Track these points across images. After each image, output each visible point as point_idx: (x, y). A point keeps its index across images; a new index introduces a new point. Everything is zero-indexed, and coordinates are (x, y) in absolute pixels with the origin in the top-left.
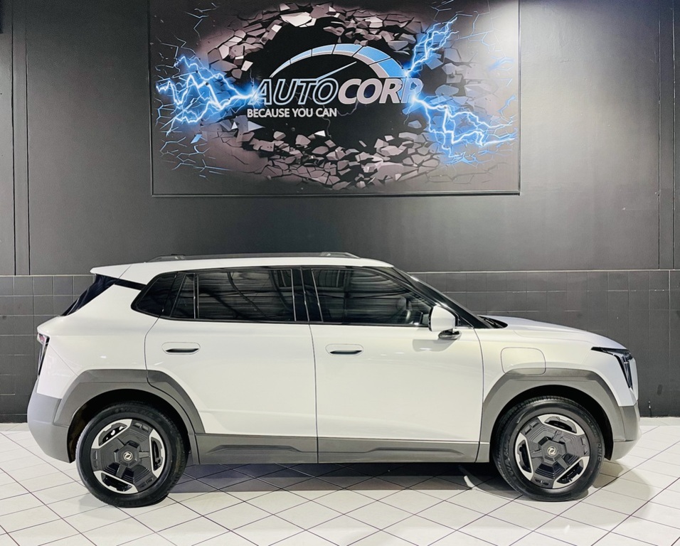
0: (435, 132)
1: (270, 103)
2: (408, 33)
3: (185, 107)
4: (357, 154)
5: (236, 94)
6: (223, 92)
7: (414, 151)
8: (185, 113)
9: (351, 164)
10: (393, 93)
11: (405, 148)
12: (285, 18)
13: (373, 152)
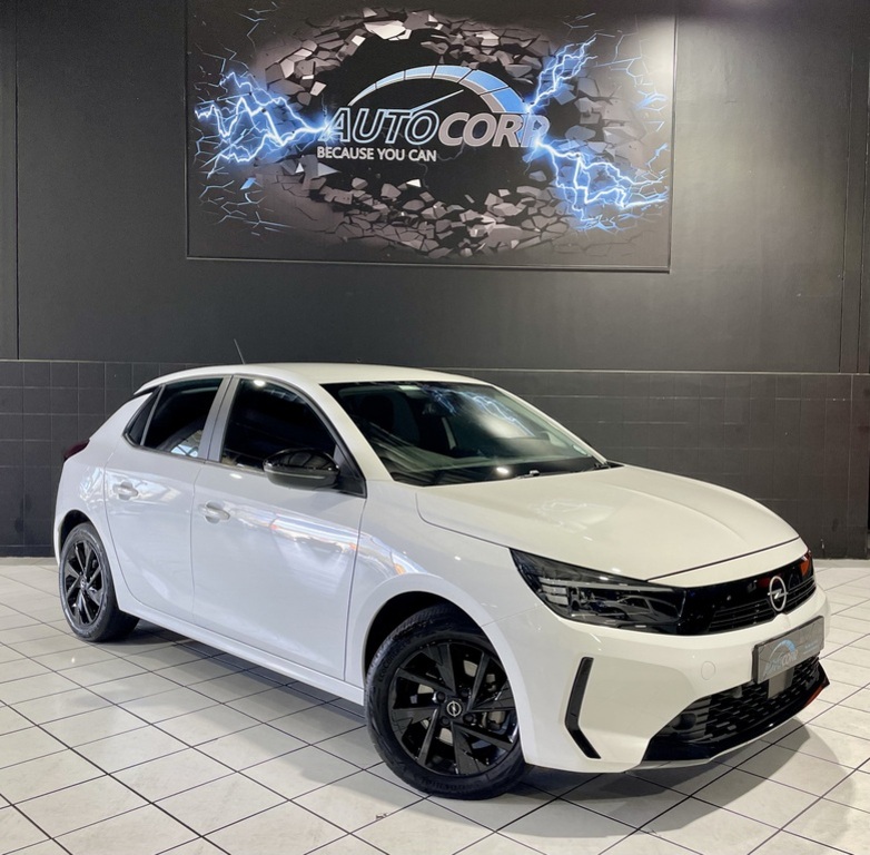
0: (563, 186)
1: (349, 140)
2: (532, 55)
3: (234, 139)
4: (462, 212)
5: (303, 126)
6: (285, 123)
7: (536, 211)
8: (234, 148)
9: (454, 225)
10: (510, 133)
11: (524, 207)
12: (370, 27)
13: (482, 209)
